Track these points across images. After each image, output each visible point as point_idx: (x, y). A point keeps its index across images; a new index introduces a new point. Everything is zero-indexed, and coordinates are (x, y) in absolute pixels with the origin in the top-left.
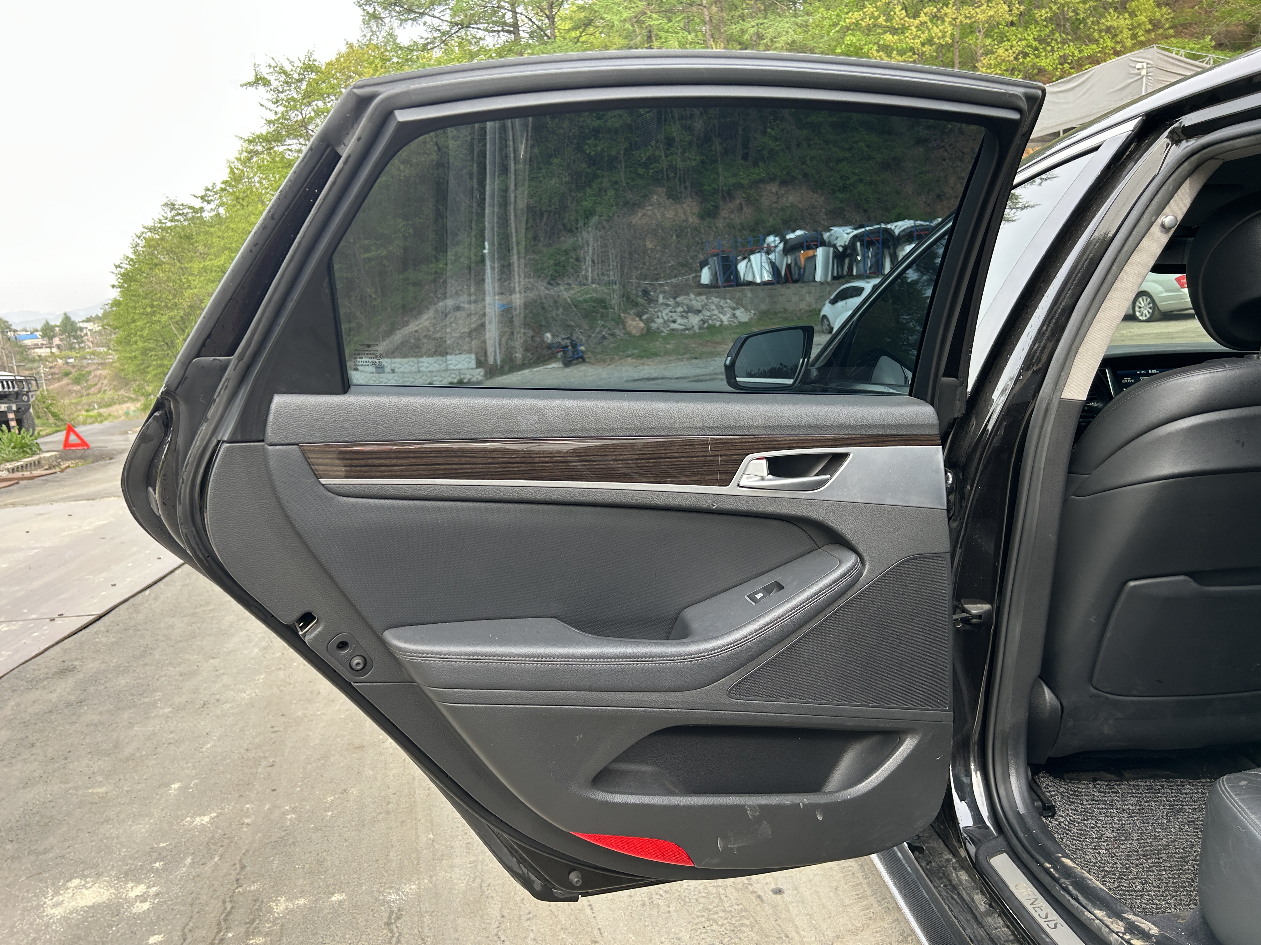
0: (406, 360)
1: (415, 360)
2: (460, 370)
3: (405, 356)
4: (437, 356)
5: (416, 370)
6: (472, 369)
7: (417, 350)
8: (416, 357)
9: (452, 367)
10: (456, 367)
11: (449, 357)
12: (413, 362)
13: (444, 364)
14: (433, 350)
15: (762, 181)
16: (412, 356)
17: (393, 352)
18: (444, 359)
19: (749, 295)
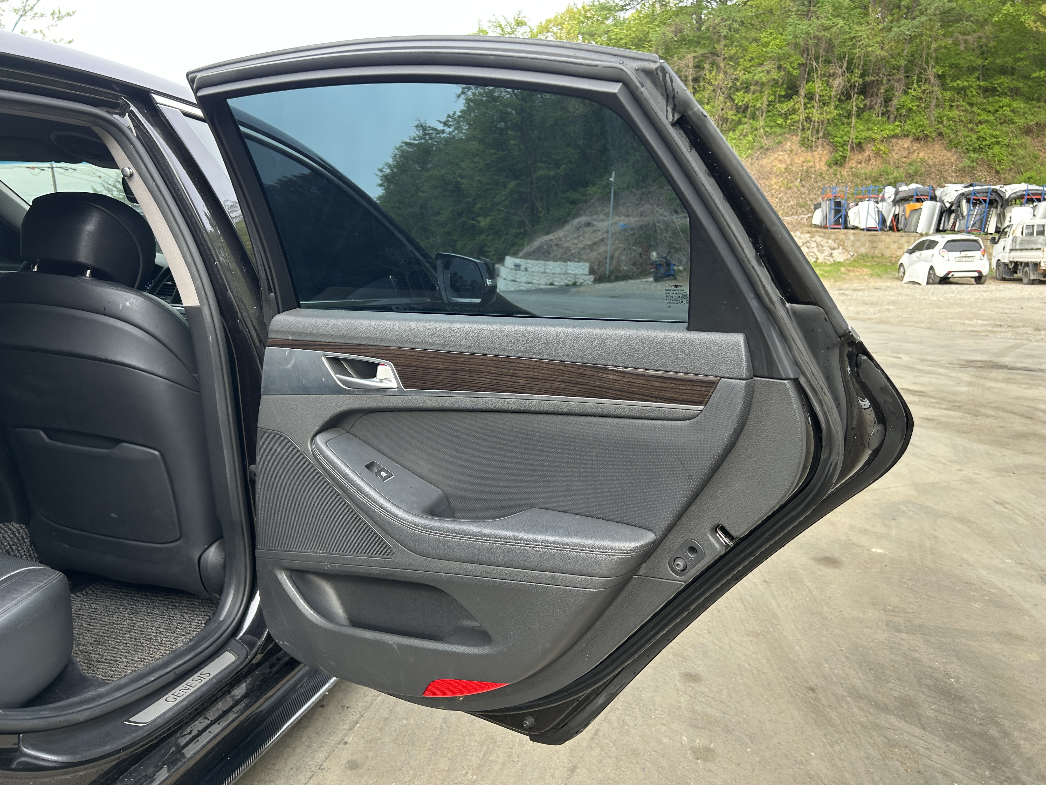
0: (537, 262)
1: (543, 262)
2: (575, 274)
3: (537, 259)
4: (561, 261)
5: (543, 271)
6: (586, 275)
7: (547, 255)
8: (546, 260)
9: (570, 271)
10: (574, 272)
11: (569, 263)
12: (542, 264)
13: (565, 269)
14: (559, 256)
15: (895, 136)
16: (543, 260)
17: (530, 255)
18: (565, 264)
19: (852, 238)
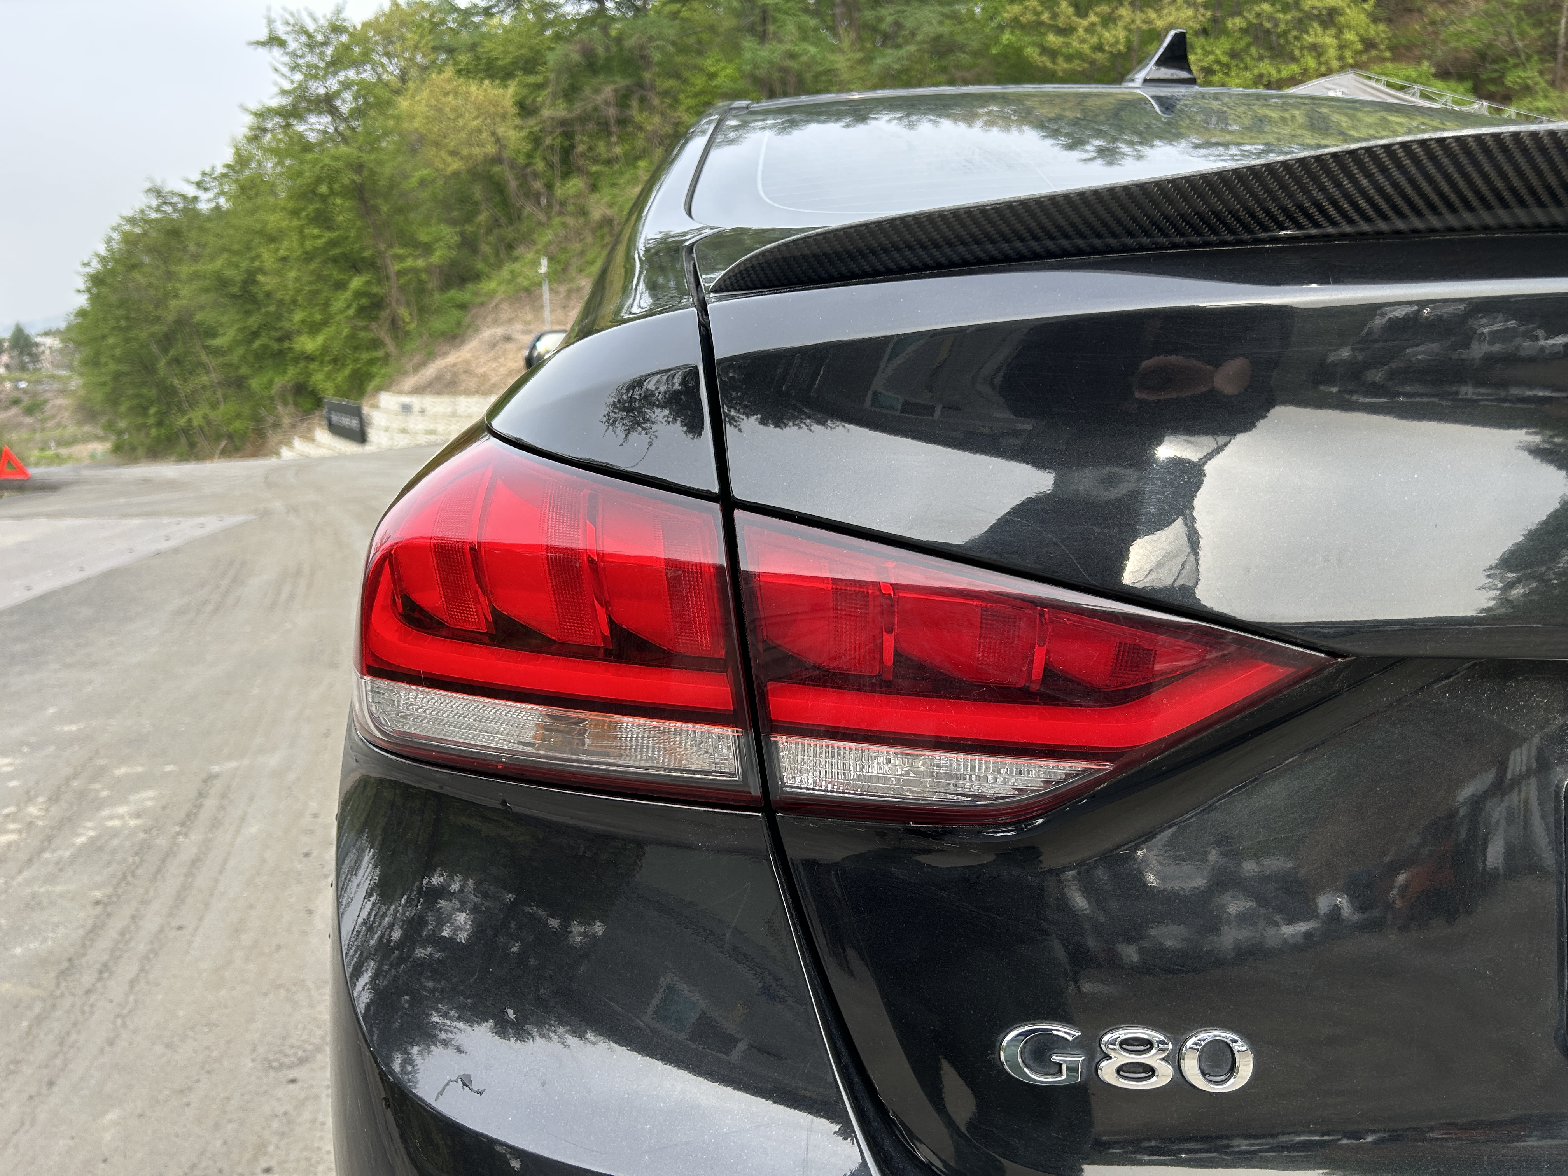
0: (439, 400)
1: (449, 400)
3: (439, 393)
4: (478, 396)
5: (451, 414)
7: (454, 387)
12: (447, 402)
16: (447, 394)
17: (425, 389)
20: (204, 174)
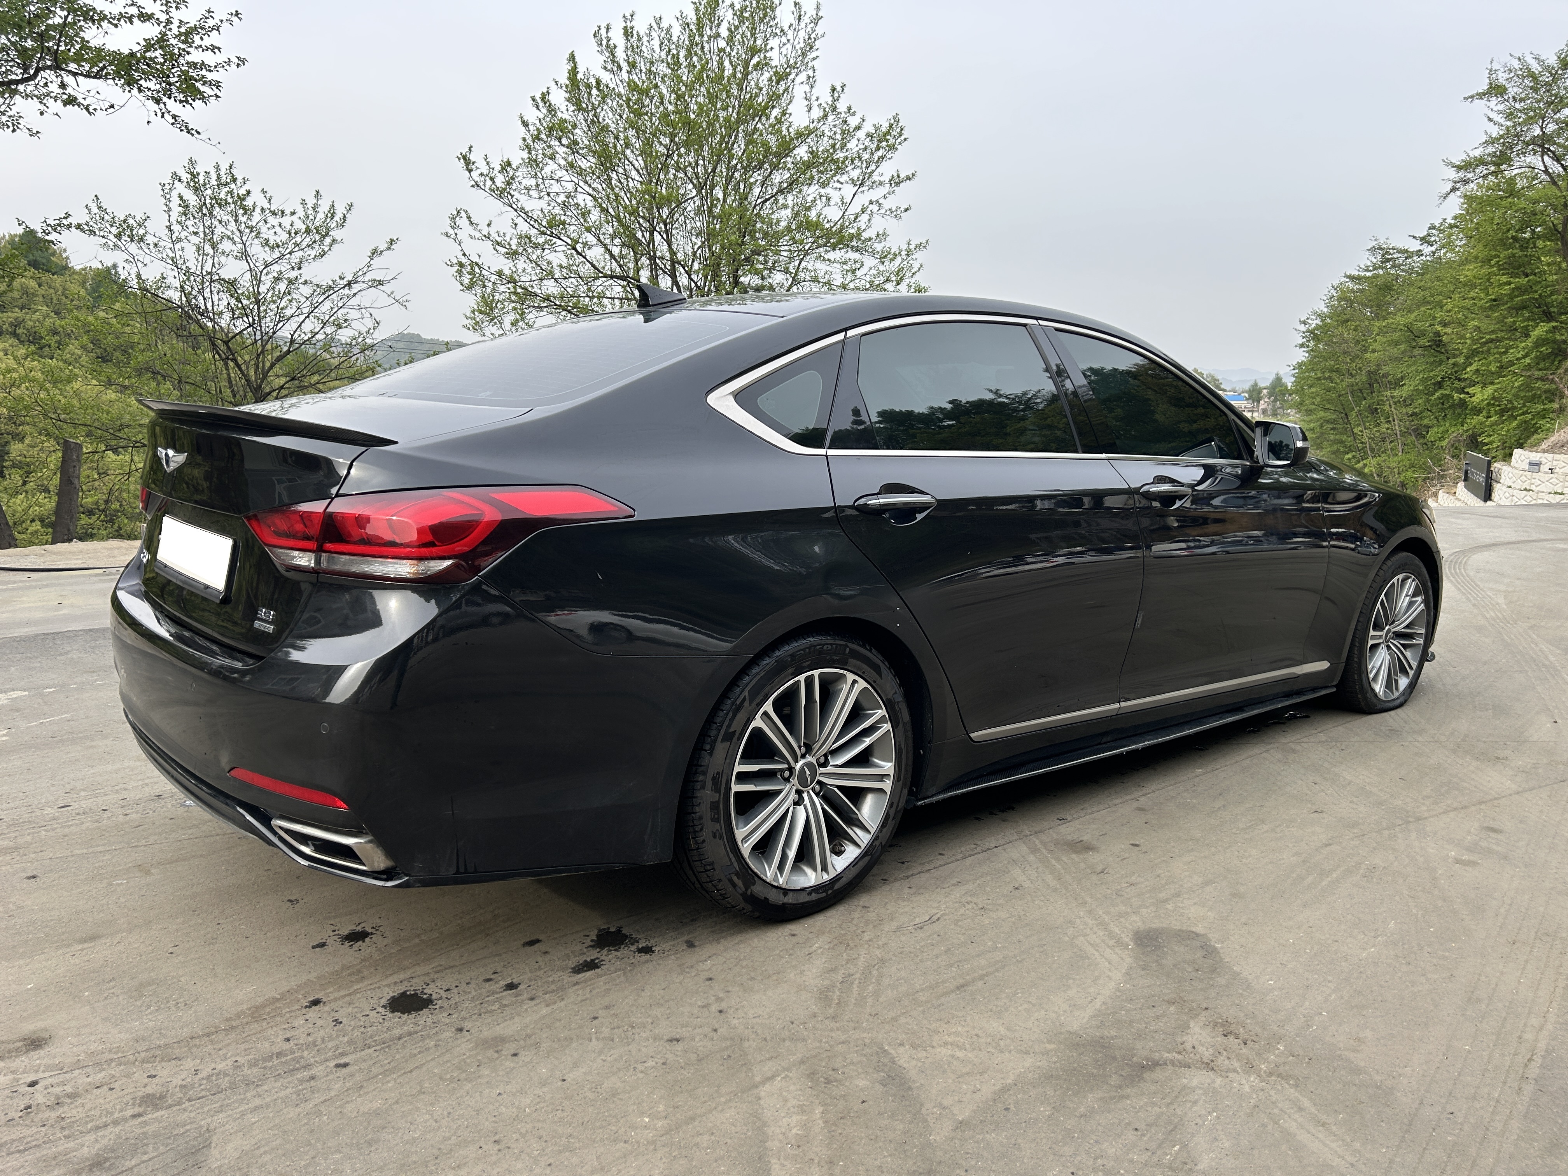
20: (1433, 227)
